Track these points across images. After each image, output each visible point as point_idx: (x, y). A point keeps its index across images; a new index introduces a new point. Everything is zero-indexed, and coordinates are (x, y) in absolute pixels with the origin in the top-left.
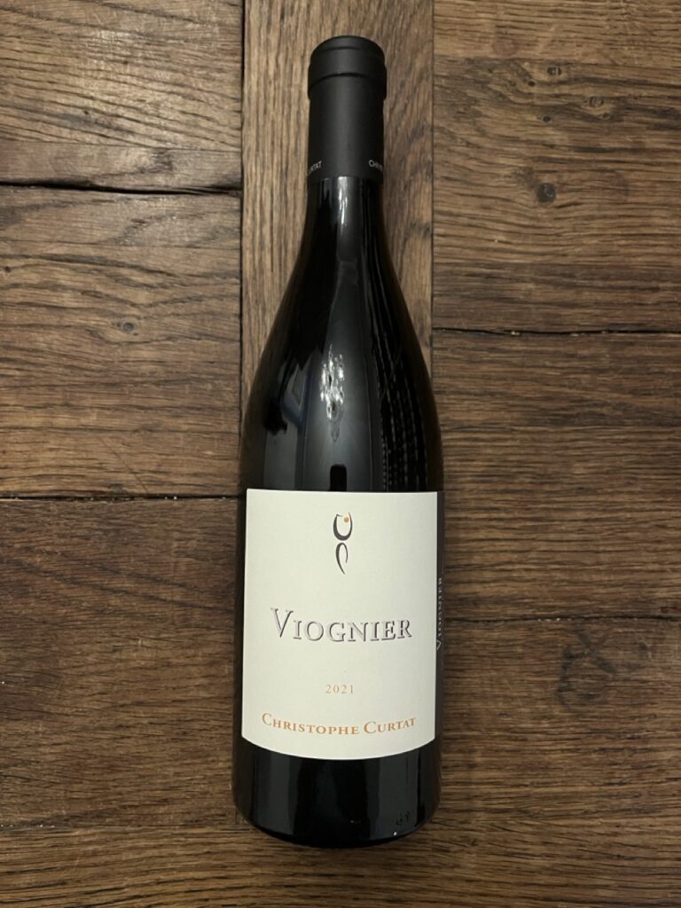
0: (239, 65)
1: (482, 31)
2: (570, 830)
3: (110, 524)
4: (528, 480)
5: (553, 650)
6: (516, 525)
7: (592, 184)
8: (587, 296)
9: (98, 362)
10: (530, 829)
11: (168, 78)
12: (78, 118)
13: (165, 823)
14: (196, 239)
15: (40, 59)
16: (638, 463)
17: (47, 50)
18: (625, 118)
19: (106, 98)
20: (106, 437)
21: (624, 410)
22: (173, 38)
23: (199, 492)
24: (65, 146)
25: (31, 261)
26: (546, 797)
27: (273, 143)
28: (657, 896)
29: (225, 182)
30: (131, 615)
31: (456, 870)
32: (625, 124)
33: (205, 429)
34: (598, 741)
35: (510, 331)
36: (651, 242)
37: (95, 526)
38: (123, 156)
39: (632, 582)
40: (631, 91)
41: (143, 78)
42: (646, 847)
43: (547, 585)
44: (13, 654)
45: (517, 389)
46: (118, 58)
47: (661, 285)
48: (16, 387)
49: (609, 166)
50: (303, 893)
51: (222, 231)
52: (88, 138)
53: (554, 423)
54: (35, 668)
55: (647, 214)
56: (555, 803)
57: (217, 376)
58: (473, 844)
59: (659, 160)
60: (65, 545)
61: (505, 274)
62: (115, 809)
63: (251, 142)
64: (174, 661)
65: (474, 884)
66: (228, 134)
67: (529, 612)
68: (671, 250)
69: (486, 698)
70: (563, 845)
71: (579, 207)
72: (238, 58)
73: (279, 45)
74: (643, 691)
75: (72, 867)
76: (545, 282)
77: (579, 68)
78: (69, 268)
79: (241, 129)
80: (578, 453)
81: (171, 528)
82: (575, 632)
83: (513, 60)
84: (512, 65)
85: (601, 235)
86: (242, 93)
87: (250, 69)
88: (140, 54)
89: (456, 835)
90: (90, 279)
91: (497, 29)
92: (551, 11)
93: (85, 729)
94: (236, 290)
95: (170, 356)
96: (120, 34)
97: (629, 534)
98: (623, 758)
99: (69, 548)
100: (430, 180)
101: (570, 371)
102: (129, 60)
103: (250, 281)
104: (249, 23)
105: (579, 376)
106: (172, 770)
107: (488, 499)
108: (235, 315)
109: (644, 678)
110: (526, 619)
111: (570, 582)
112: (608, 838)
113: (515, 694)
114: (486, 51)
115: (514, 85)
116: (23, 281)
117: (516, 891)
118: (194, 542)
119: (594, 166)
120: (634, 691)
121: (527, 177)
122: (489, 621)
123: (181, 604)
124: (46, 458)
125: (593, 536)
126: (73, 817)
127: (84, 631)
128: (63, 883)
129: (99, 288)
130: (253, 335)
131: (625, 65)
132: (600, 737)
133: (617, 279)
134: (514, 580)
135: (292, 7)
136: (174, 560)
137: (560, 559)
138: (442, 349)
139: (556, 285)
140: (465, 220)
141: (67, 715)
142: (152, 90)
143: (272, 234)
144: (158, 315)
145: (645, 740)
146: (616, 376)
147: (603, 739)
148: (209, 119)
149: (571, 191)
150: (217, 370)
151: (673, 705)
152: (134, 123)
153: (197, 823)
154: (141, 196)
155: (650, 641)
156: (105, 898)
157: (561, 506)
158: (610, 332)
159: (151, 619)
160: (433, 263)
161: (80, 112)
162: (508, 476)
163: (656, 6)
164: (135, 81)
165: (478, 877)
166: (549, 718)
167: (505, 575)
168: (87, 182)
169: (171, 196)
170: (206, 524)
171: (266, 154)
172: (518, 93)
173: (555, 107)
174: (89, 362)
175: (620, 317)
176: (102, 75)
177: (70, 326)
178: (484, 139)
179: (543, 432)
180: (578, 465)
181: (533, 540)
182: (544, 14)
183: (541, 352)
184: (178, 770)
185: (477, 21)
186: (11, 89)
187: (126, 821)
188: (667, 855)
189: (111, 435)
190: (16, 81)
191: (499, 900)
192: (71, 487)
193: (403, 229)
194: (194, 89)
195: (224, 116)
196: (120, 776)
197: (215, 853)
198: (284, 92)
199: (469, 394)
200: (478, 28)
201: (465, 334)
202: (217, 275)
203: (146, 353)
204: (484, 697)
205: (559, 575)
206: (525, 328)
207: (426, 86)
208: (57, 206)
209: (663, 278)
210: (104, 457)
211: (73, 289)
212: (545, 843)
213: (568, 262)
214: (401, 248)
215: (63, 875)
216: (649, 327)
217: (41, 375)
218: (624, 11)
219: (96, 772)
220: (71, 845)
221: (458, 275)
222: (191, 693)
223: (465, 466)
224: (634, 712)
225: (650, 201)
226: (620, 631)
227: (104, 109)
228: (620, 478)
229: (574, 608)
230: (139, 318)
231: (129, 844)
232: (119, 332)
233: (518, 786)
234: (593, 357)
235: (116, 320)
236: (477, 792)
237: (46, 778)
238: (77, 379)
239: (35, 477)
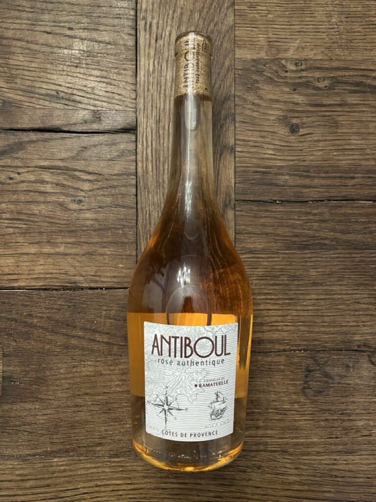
0: (134, 67)
1: (260, 43)
2: (310, 462)
3: (71, 302)
4: (286, 279)
5: (300, 367)
6: (280, 302)
7: (318, 123)
8: (316, 182)
9: (64, 220)
10: (289, 461)
11: (98, 74)
12: (53, 96)
13: (100, 455)
14: (113, 156)
15: (33, 65)
16: (344, 269)
17: (37, 60)
18: (336, 88)
19: (67, 85)
20: (69, 259)
21: (337, 242)
22: (101, 53)
23: (116, 286)
24: (47, 110)
25: (30, 169)
26: (296, 445)
27: (152, 106)
28: (356, 497)
29: (128, 126)
30: (83, 349)
31: (250, 482)
32: (336, 91)
33: (119, 253)
34: (324, 415)
35: (276, 201)
36: (352, 153)
37: (63, 304)
38: (76, 115)
39: (342, 331)
40: (340, 73)
41: (86, 74)
42: (350, 471)
43: (297, 334)
44: (23, 368)
45: (280, 231)
46: (72, 64)
47: (356, 176)
48: (23, 233)
49: (328, 114)
50: (171, 492)
51: (126, 152)
52: (58, 106)
53: (299, 249)
54: (35, 376)
55: (348, 138)
56: (302, 447)
57: (124, 226)
58: (259, 468)
59: (354, 109)
60: (49, 313)
61: (273, 171)
62: (75, 448)
63: (141, 106)
64: (104, 372)
65: (259, 489)
66: (129, 102)
67: (287, 347)
68: (361, 157)
69: (265, 392)
70: (306, 469)
71: (311, 136)
72: (134, 63)
73: (155, 55)
74: (347, 389)
75: (53, 477)
76: (294, 175)
77: (312, 62)
78: (48, 172)
79: (136, 99)
80: (313, 264)
81: (102, 304)
82: (312, 357)
83: (276, 59)
84: (276, 62)
85: (324, 150)
86: (136, 81)
87: (140, 68)
88: (84, 62)
89: (250, 464)
90: (60, 178)
91: (268, 43)
92: (297, 32)
93: (59, 407)
94: (134, 182)
95: (101, 216)
96: (73, 51)
97: (340, 307)
98: (338, 424)
99: (51, 315)
100: (233, 123)
101: (308, 221)
102: (78, 65)
103: (141, 178)
104: (139, 44)
105: (312, 224)
106: (103, 428)
107: (265, 288)
108: (134, 195)
109: (348, 382)
110: (286, 351)
111: (308, 332)
112: (330, 466)
113: (280, 390)
114: (263, 55)
115: (277, 72)
116: (26, 179)
117: (282, 493)
118: (113, 311)
119: (320, 114)
120: (343, 389)
121: (284, 120)
122: (266, 352)
123: (108, 343)
124: (39, 269)
125: (320, 308)
126: (54, 452)
127: (58, 357)
128: (48, 486)
129: (65, 182)
130: (144, 205)
131: (337, 60)
132: (325, 413)
133: (332, 173)
134: (279, 331)
135: (162, 35)
136: (103, 320)
137: (304, 320)
138: (241, 211)
139: (301, 176)
140: (252, 144)
141: (51, 400)
142: (91, 80)
143: (152, 153)
144: (95, 195)
145: (349, 415)
146: (332, 224)
147: (327, 414)
148: (119, 95)
149: (308, 127)
150: (125, 223)
151: (364, 397)
152: (82, 98)
153: (116, 456)
154: (85, 135)
155: (351, 363)
156: (70, 493)
157: (304, 292)
158: (329, 200)
159: (92, 351)
160: (235, 166)
161: (54, 93)
162: (275, 277)
163: (353, 27)
164: (82, 76)
165: (261, 486)
166: (299, 403)
167: (274, 328)
168: (58, 128)
169: (100, 134)
170: (120, 302)
171: (149, 112)
172: (279, 76)
173: (299, 83)
174: (59, 219)
175: (334, 192)
176: (65, 73)
177: (50, 202)
178: (261, 101)
179: (294, 253)
180: (312, 270)
181: (289, 310)
182: (294, 34)
183: (292, 212)
184: (106, 428)
185: (258, 39)
186: (18, 81)
187: (80, 454)
188: (362, 475)
189: (71, 257)
190: (21, 77)
191: (273, 498)
192: (51, 284)
193: (219, 149)
194: (111, 79)
195: (127, 92)
196: (77, 431)
197: (125, 471)
198: (157, 79)
199: (255, 234)
200: (258, 43)
201: (252, 203)
202: (124, 174)
203: (88, 215)
204: (264, 392)
205: (303, 328)
206: (284, 199)
207: (231, 75)
208: (43, 141)
209: (357, 172)
210: (67, 268)
211: (52, 183)
212: (296, 468)
213: (306, 164)
214: (218, 159)
215: (48, 482)
216: (349, 198)
217: (36, 227)
218: (336, 30)
219: (65, 429)
220: (53, 466)
221: (248, 172)
222: (113, 389)
223: (253, 271)
224: (343, 400)
225: (349, 131)
226: (335, 357)
227: (66, 91)
228: (334, 277)
229: (311, 345)
230: (85, 197)
231: (82, 466)
232: (75, 205)
233: (282, 438)
234: (321, 214)
235: (73, 198)
236: (261, 441)
237: (39, 432)
238: (54, 229)
239: (33, 278)
